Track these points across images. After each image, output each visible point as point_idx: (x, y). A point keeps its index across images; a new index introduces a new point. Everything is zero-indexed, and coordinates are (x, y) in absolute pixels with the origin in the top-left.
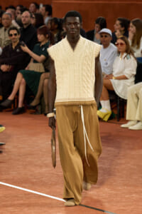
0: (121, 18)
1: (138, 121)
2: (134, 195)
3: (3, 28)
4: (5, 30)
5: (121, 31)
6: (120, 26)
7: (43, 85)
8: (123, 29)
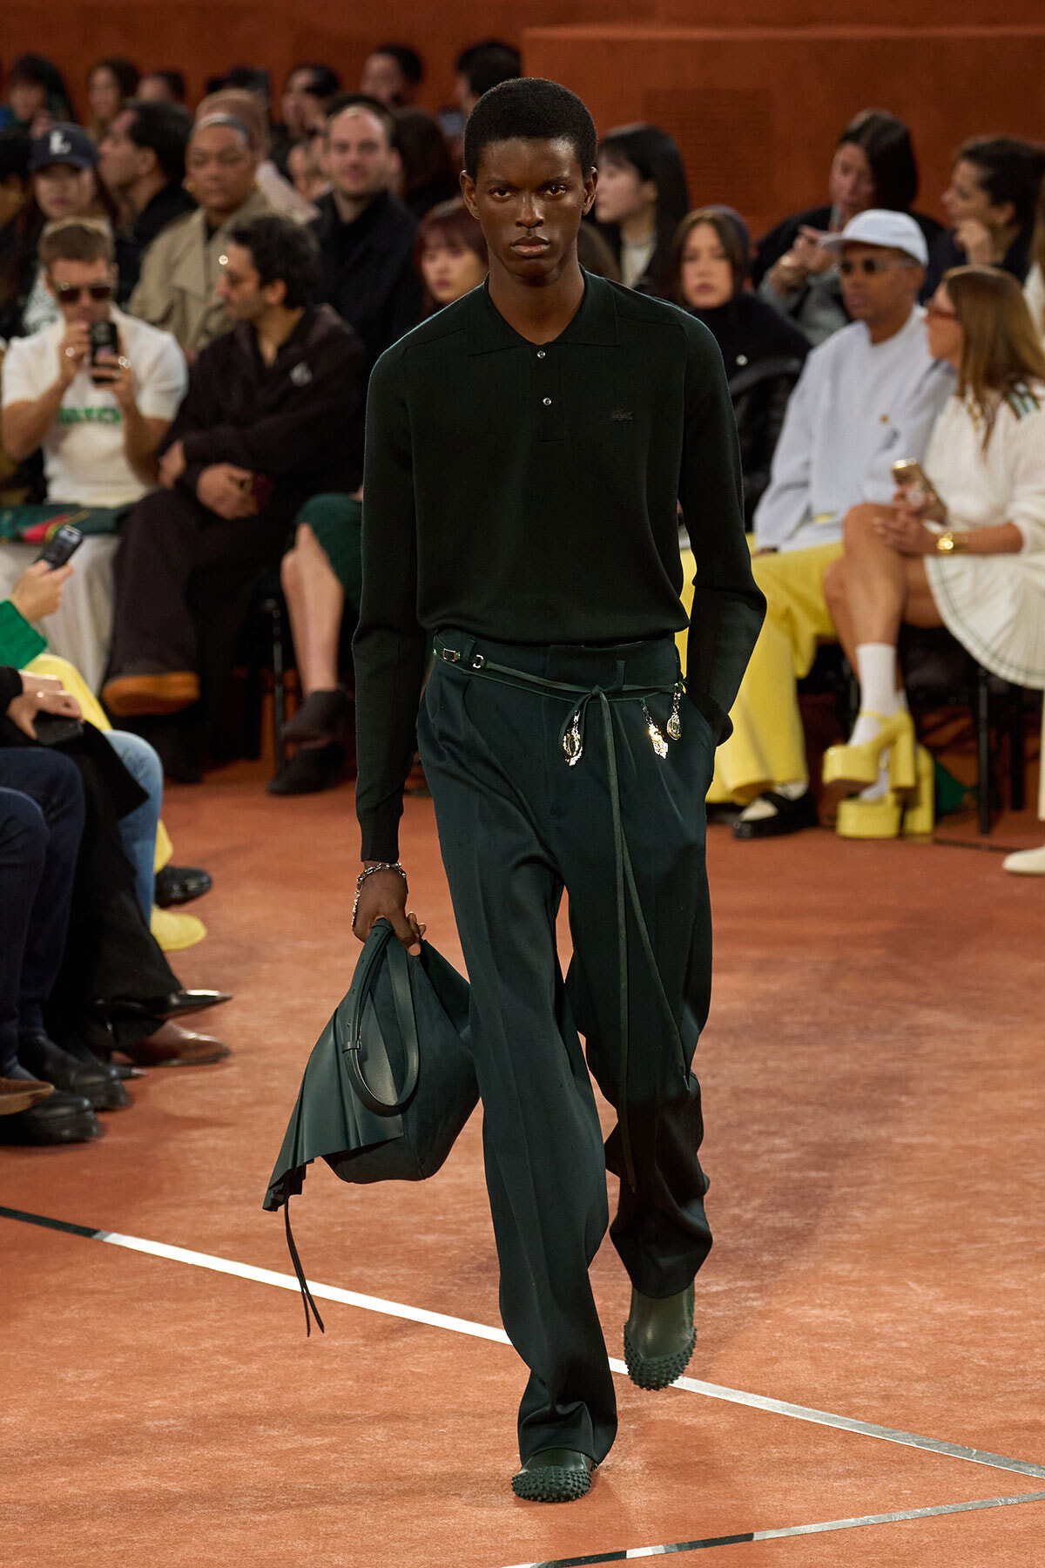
3: (197, 219)
4: (210, 231)
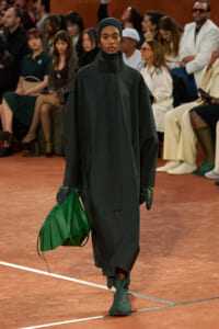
0: (152, 11)
1: (181, 162)
2: (179, 270)
5: (151, 31)
6: (149, 23)
7: (40, 113)
8: (154, 27)
